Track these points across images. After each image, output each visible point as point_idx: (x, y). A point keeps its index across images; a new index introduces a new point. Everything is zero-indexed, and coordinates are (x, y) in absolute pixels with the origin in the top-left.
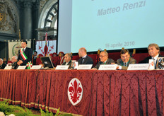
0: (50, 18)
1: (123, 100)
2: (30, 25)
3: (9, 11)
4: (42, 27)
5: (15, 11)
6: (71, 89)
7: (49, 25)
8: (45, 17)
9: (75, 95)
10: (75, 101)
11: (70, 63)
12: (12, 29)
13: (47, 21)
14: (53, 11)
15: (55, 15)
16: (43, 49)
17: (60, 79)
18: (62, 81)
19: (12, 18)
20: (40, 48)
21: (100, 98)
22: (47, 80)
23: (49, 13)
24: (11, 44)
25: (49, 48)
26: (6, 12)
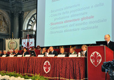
0: (30, 23)
1: (67, 70)
2: (17, 28)
3: (4, 19)
4: (26, 29)
5: (8, 19)
6: (45, 66)
7: (30, 27)
8: (27, 23)
9: (47, 68)
10: (47, 71)
11: (44, 54)
12: (6, 30)
13: (28, 25)
14: (33, 19)
15: (34, 21)
16: (26, 44)
17: (40, 61)
18: (41, 62)
19: (6, 23)
20: (24, 43)
21: (58, 69)
22: (33, 62)
23: (30, 20)
24: (7, 41)
25: (30, 43)
26: (2, 19)
